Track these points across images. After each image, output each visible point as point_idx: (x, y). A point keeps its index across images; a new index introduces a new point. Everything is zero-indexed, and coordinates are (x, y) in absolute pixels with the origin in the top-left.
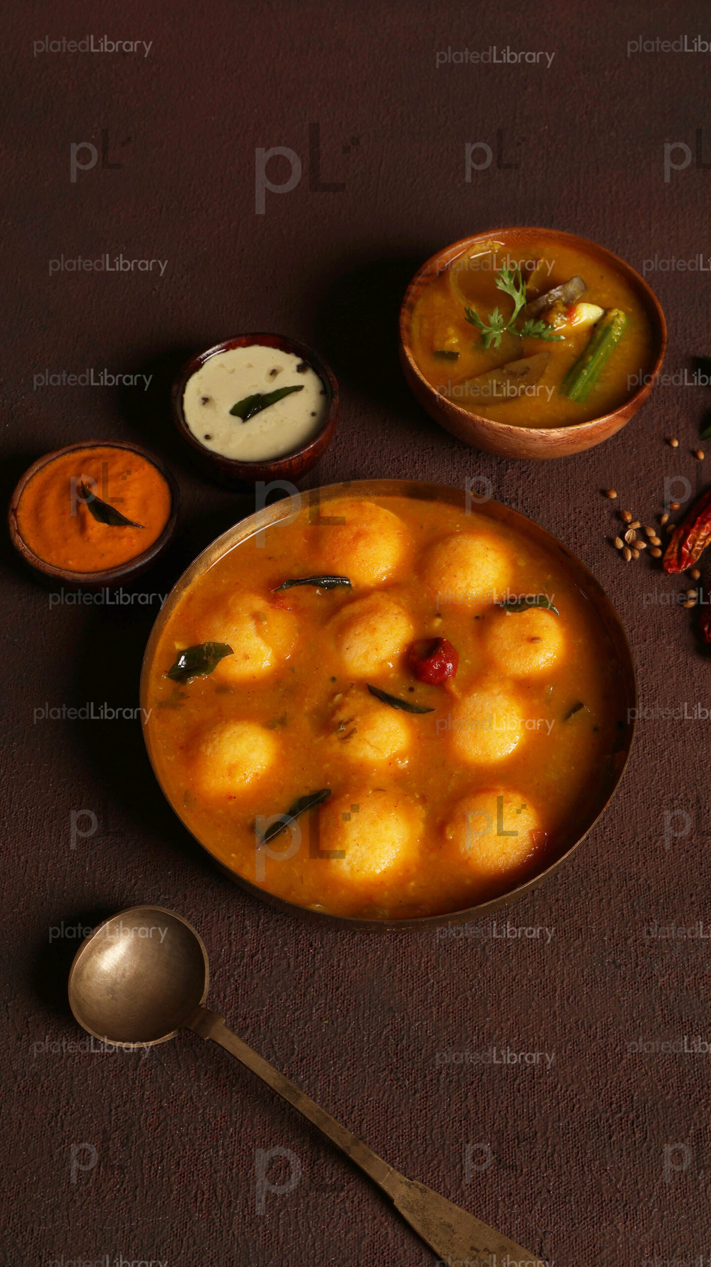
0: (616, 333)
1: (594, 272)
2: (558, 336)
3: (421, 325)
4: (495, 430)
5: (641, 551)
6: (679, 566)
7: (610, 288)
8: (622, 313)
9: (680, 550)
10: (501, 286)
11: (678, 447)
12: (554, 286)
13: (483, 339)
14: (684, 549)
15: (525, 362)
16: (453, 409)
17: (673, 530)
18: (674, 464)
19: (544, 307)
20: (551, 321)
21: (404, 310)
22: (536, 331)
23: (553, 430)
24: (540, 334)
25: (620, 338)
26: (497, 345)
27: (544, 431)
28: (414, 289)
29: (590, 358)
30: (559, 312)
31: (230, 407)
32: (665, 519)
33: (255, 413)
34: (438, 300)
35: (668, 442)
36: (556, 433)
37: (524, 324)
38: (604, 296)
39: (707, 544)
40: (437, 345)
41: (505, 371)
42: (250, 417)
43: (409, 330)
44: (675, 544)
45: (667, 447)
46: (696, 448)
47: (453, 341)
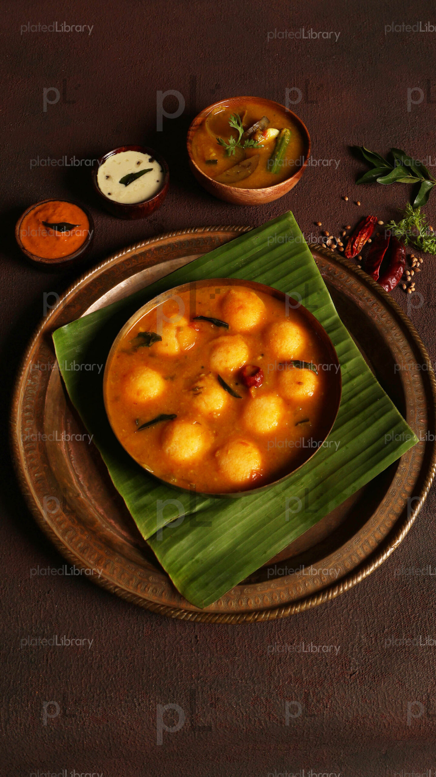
0: (287, 139)
1: (270, 113)
2: (261, 145)
3: (197, 150)
4: (241, 193)
5: (334, 249)
6: (352, 255)
7: (280, 119)
8: (288, 130)
9: (352, 248)
10: (232, 125)
11: (348, 201)
12: (255, 122)
13: (227, 152)
14: (354, 247)
15: (249, 160)
16: (220, 185)
17: (348, 238)
18: (347, 209)
19: (252, 133)
20: (256, 139)
21: (188, 144)
22: (250, 145)
23: (267, 188)
24: (252, 146)
25: (290, 142)
26: (234, 153)
27: (264, 189)
28: (191, 133)
29: (278, 153)
30: (259, 134)
31: (119, 180)
32: (345, 233)
33: (130, 183)
34: (202, 137)
35: (343, 199)
36: (269, 190)
37: (244, 142)
38: (277, 124)
39: (364, 244)
40: (207, 158)
41: (240, 166)
42: (129, 184)
43: (192, 152)
44: (349, 245)
45: (343, 201)
46: (356, 201)
47: (213, 155)
